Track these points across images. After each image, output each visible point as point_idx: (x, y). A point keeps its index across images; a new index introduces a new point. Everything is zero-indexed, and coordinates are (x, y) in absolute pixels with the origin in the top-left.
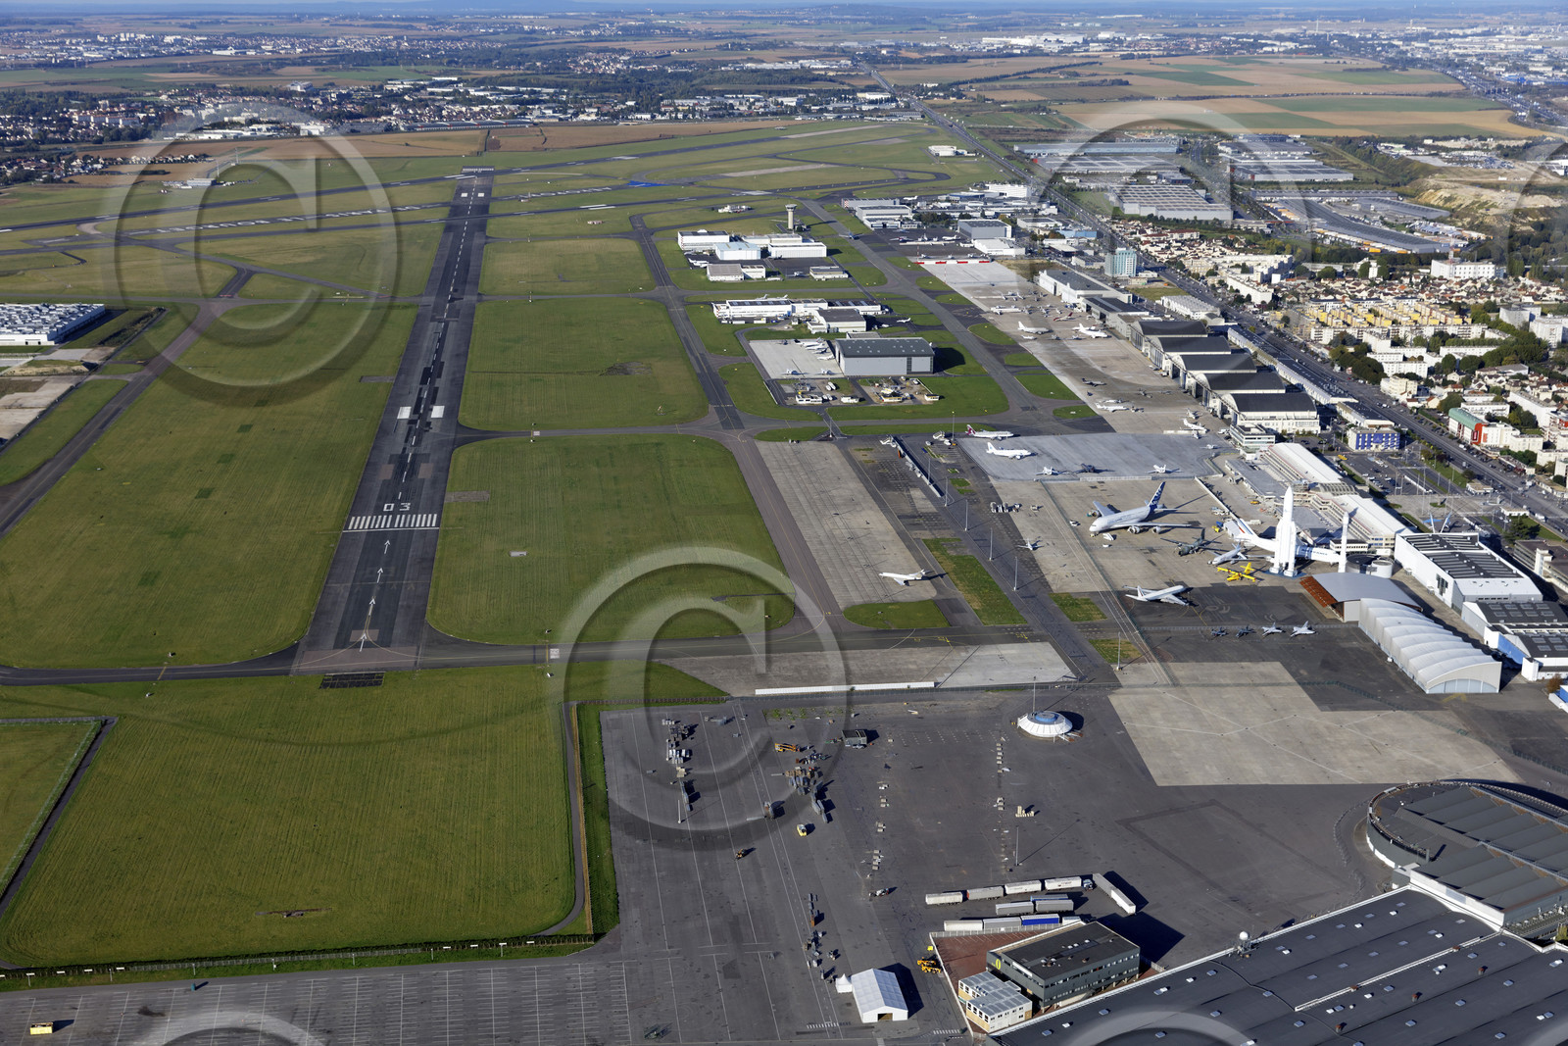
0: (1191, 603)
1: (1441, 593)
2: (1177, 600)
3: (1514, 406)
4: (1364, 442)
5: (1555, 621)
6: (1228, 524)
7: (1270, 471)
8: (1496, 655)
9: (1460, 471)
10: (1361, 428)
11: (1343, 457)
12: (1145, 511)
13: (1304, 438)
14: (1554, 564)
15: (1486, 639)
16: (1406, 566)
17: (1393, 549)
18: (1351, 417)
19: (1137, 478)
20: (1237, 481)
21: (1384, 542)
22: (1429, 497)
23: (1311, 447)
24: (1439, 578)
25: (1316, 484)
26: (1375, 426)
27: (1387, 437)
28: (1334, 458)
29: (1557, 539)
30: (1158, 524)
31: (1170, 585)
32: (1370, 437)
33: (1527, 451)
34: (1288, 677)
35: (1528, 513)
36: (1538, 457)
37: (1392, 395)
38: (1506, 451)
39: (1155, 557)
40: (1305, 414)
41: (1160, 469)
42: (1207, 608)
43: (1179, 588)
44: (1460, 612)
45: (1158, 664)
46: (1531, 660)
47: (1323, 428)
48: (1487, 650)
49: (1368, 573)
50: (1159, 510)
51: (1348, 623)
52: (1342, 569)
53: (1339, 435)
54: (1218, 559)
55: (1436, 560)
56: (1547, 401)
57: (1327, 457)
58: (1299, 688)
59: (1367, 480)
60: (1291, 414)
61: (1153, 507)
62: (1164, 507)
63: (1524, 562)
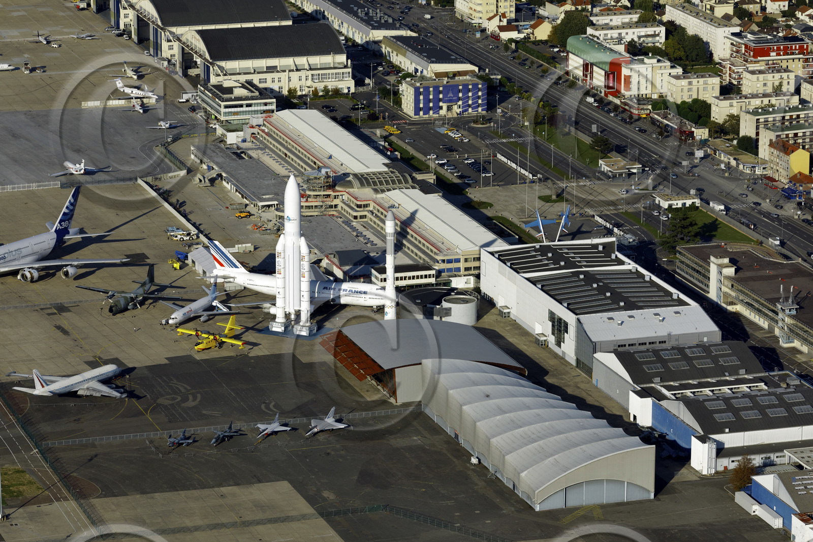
0: (131, 394)
1: (559, 344)
2: (105, 390)
3: (673, 29)
4: (427, 100)
5: (742, 373)
6: (197, 255)
7: (269, 161)
8: (647, 436)
9: (587, 140)
10: (423, 78)
11: (393, 130)
12: (47, 240)
13: (327, 101)
14: (738, 281)
15: (633, 411)
16: (500, 302)
17: (478, 277)
18: (406, 61)
19: (34, 186)
20: (212, 181)
21: (462, 265)
22: (537, 187)
23: (339, 115)
24: (552, 317)
25: (346, 175)
26: (446, 74)
27: (466, 90)
28: (378, 132)
29: (745, 239)
30: (71, 264)
31: (94, 365)
32: (437, 92)
33: (696, 101)
34: (302, 506)
35: (698, 202)
36: (713, 108)
37: (475, 21)
38: (661, 104)
39: (65, 320)
40: (327, 59)
41: (76, 168)
42: (161, 401)
43: (109, 369)
44: (589, 371)
45: (72, 505)
46: (703, 439)
47: (359, 83)
48: (632, 429)
49: (436, 318)
50: (73, 237)
51: (406, 405)
52: (390, 314)
53: (385, 93)
54: (178, 315)
55: (547, 287)
56: (727, 17)
57: (366, 131)
58: (321, 521)
59: (432, 165)
60: (302, 61)
61: (61, 233)
62: (82, 231)
63: (693, 280)
